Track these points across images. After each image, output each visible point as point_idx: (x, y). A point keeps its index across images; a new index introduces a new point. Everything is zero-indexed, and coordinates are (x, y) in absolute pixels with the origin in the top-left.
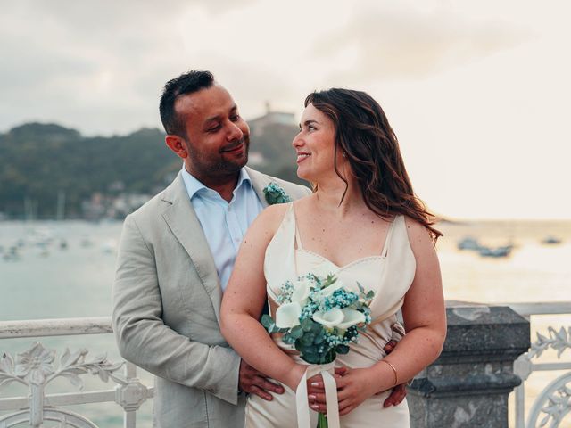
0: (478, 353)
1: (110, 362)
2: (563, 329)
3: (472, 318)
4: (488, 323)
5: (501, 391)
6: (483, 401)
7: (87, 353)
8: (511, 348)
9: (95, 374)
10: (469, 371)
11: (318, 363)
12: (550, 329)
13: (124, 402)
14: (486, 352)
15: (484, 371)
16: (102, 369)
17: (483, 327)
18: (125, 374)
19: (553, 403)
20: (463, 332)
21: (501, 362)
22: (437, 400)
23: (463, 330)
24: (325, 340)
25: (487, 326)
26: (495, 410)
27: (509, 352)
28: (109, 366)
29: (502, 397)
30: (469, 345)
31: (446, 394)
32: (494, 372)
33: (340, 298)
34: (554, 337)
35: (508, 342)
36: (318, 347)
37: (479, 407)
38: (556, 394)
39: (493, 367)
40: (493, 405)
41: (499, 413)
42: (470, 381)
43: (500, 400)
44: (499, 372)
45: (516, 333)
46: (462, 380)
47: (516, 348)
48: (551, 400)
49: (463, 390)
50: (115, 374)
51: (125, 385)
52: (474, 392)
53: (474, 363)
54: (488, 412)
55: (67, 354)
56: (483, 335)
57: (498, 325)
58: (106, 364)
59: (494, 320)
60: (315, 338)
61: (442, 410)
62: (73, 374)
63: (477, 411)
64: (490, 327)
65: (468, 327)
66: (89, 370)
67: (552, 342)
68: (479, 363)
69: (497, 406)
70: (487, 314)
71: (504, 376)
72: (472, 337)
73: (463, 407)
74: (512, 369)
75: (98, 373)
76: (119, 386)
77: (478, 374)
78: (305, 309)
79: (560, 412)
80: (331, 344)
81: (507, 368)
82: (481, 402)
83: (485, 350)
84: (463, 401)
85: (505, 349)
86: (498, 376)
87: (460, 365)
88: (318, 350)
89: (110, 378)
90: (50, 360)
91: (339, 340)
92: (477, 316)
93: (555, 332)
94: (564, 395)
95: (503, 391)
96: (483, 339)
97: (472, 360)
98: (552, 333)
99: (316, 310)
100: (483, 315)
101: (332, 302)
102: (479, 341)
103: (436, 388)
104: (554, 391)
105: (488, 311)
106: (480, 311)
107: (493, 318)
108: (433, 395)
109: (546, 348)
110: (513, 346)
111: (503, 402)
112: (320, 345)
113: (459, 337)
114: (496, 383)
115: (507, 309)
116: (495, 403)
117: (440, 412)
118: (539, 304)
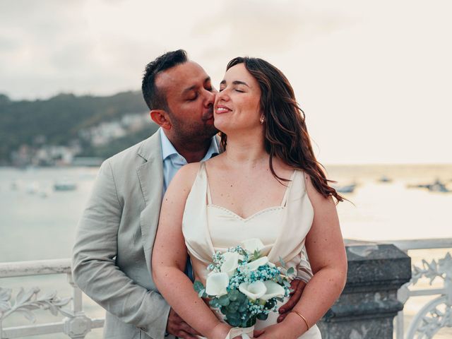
0: (369, 284)
1: (59, 298)
2: (434, 261)
3: (364, 254)
4: (377, 258)
5: (386, 315)
6: (373, 324)
7: (39, 291)
8: (396, 279)
9: (46, 309)
10: (361, 299)
11: (240, 327)
12: (424, 261)
13: (72, 332)
14: (376, 283)
15: (374, 299)
16: (52, 305)
17: (374, 262)
18: (73, 309)
19: (426, 322)
20: (358, 267)
21: (388, 291)
22: (336, 325)
23: (358, 265)
24: (248, 309)
25: (376, 261)
26: (382, 331)
27: (394, 282)
28: (58, 302)
29: (388, 320)
30: (362, 277)
31: (343, 319)
32: (382, 299)
33: (264, 273)
34: (427, 268)
35: (394, 274)
36: (241, 314)
37: (370, 329)
38: (429, 315)
39: (382, 295)
40: (380, 327)
41: (386, 333)
42: (363, 308)
43: (386, 323)
44: (385, 299)
45: (400, 267)
46: (356, 307)
47: (400, 279)
48: (424, 320)
49: (357, 316)
50: (63, 309)
51: (72, 318)
52: (365, 317)
53: (366, 292)
54: (377, 333)
55: (22, 292)
56: (373, 269)
57: (386, 260)
58: (56, 300)
59: (382, 256)
60: (239, 307)
61: (340, 332)
62: (26, 310)
63: (368, 332)
64: (379, 262)
65: (361, 262)
66: (41, 306)
67: (425, 272)
68: (369, 292)
69: (384, 328)
70: (376, 251)
71: (390, 302)
72: (365, 270)
73: (357, 329)
74: (396, 297)
75: (49, 308)
76: (67, 319)
77: (369, 302)
78: (233, 279)
79: (432, 330)
80: (253, 312)
81: (392, 296)
82: (371, 325)
83: (375, 281)
84: (356, 325)
85: (391, 280)
86: (385, 302)
87: (354, 295)
88: (242, 316)
89: (59, 313)
90: (6, 298)
91: (260, 309)
92: (369, 253)
93: (428, 264)
94: (435, 315)
95: (389, 315)
96: (373, 272)
97: (364, 290)
98: (426, 265)
99: (241, 281)
100: (373, 252)
101: (257, 276)
102: (370, 274)
103: (335, 314)
104: (426, 313)
105: (377, 248)
106: (371, 248)
107: (381, 254)
108: (332, 320)
109: (421, 277)
110: (397, 277)
111: (389, 324)
112: (243, 313)
113: (353, 271)
114: (384, 309)
115: (392, 246)
116: (382, 325)
117: (338, 334)
118: (415, 241)
